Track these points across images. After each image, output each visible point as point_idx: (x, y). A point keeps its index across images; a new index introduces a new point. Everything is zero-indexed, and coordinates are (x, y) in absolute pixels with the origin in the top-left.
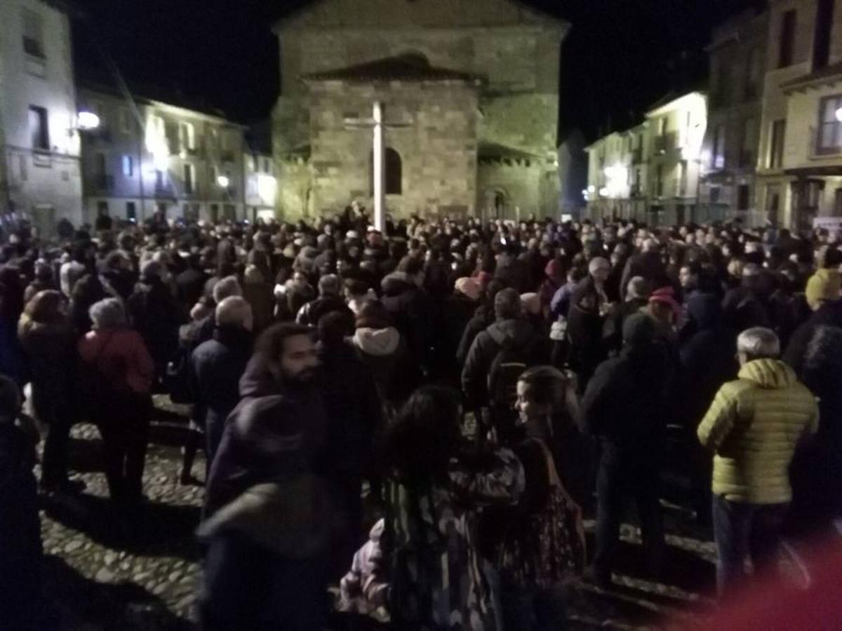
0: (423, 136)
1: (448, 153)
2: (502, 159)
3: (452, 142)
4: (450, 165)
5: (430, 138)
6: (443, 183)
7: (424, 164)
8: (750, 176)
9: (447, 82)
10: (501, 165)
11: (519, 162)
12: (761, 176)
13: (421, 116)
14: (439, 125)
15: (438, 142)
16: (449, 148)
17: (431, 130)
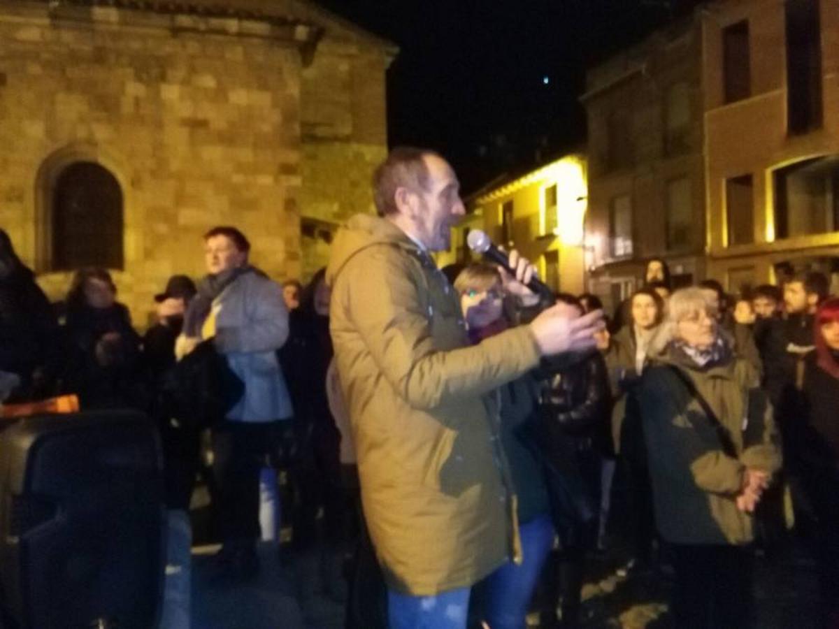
0: (176, 137)
1: (238, 179)
2: (316, 232)
3: (245, 155)
5: (193, 143)
8: (693, 260)
9: (233, 25)
10: (315, 243)
12: (715, 259)
13: (171, 92)
14: (216, 117)
15: (213, 154)
16: (240, 168)
17: (196, 125)
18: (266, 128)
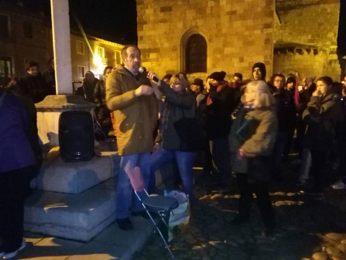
0: (225, 19)
1: (247, 33)
3: (250, 22)
4: (248, 43)
5: (231, 21)
6: (241, 60)
7: (225, 44)
10: (295, 54)
11: (308, 51)
14: (239, 8)
15: (238, 24)
16: (248, 28)
17: (232, 13)
18: (259, 10)
